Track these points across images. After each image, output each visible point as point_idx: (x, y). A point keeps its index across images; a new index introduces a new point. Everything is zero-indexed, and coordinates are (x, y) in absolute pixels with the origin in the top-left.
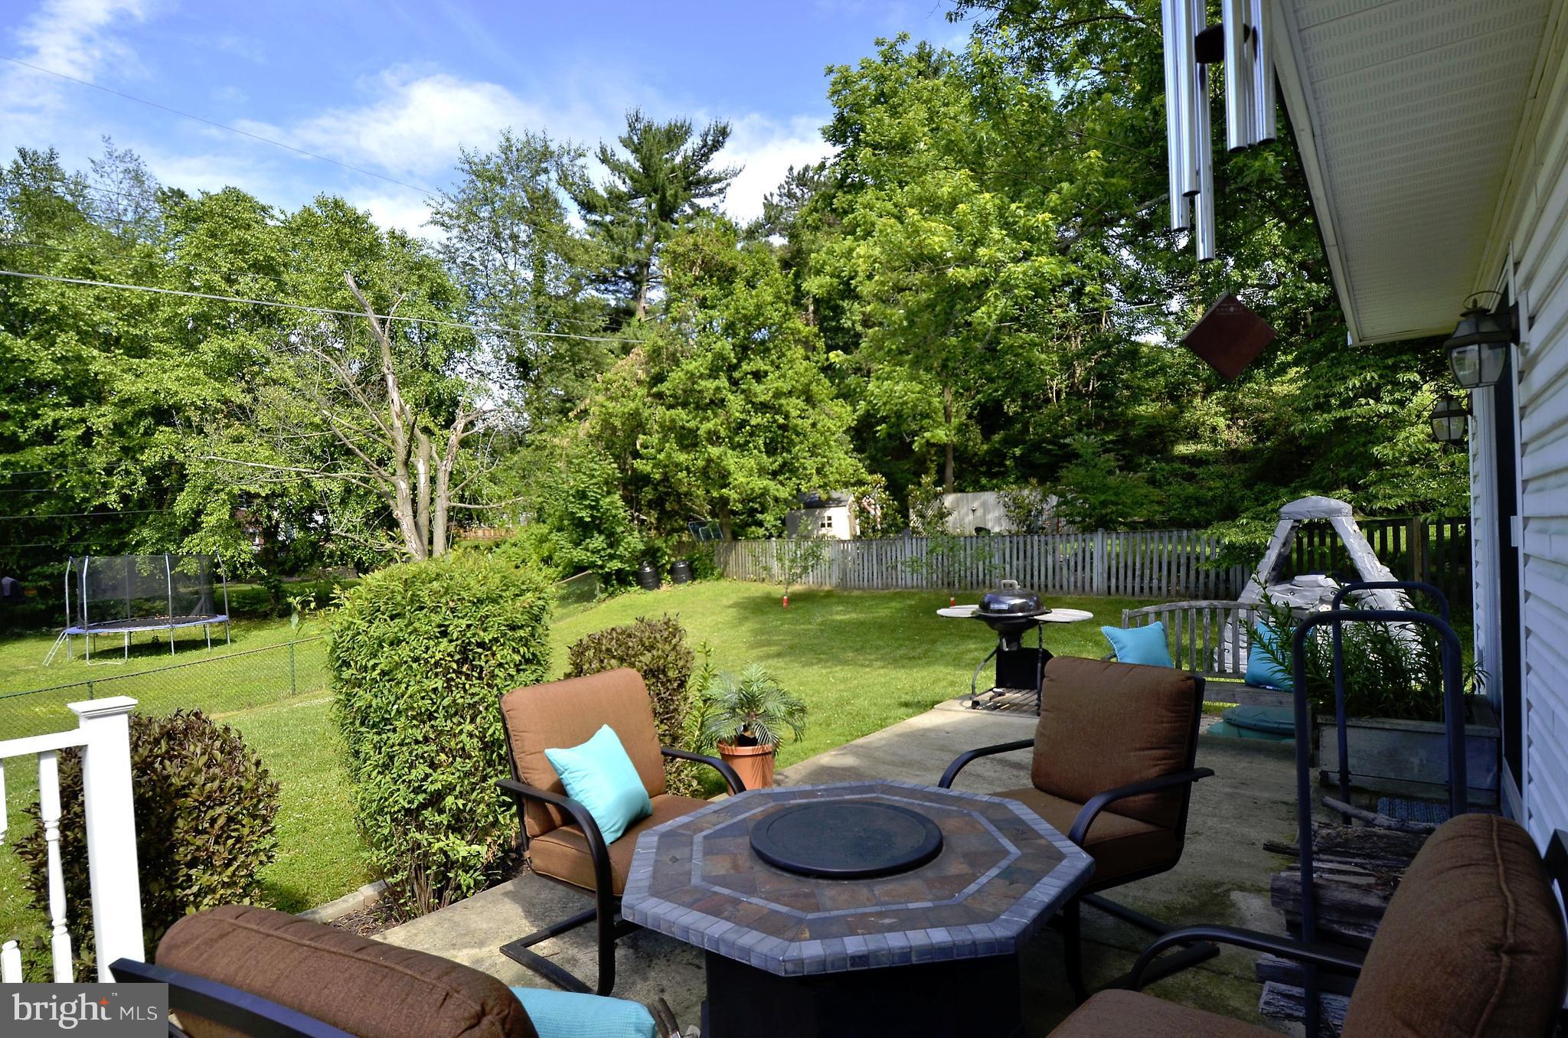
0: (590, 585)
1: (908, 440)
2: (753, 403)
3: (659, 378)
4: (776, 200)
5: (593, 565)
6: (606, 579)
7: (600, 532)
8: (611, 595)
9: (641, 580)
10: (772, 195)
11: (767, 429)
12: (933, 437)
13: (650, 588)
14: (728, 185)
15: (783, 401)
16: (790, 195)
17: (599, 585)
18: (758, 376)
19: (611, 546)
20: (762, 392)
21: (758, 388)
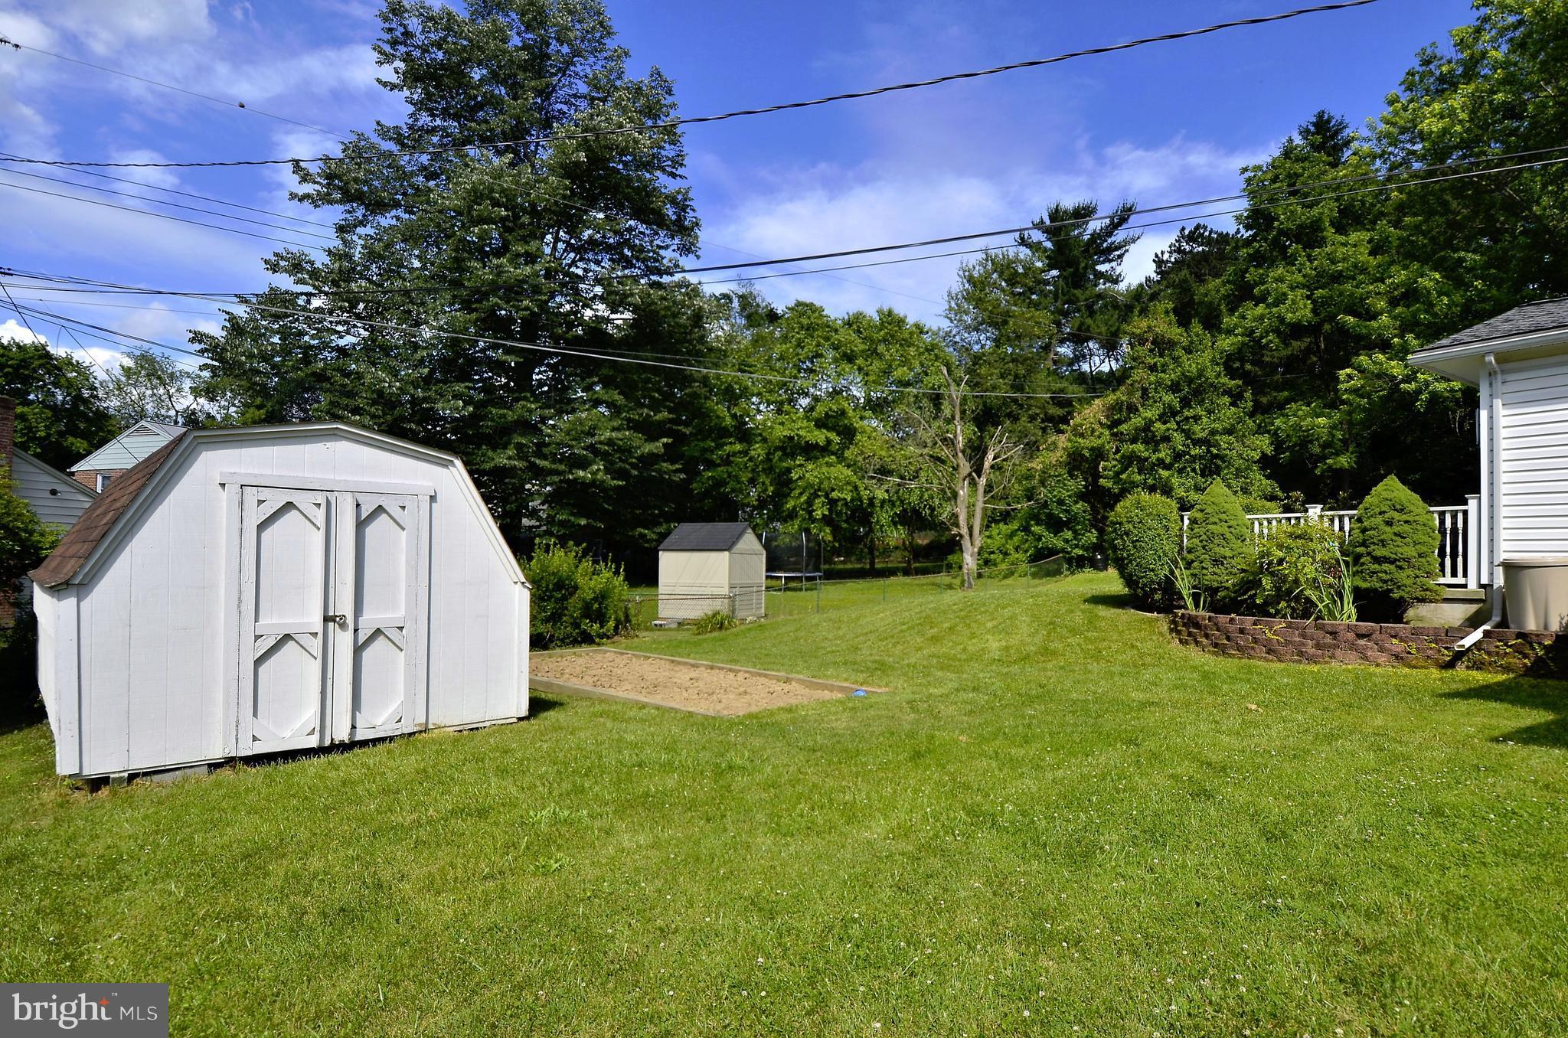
0: (1059, 565)
1: (1310, 466)
2: (1192, 440)
3: (1116, 423)
4: (1166, 257)
5: (1063, 550)
6: (1069, 561)
7: (1069, 529)
8: (1072, 573)
9: (1094, 565)
10: (1163, 253)
11: (1201, 457)
12: (1335, 463)
13: (1101, 570)
14: (1127, 251)
15: (1218, 437)
16: (1179, 251)
17: (1066, 566)
18: (1197, 418)
19: (1075, 538)
20: (1199, 431)
21: (1197, 428)
